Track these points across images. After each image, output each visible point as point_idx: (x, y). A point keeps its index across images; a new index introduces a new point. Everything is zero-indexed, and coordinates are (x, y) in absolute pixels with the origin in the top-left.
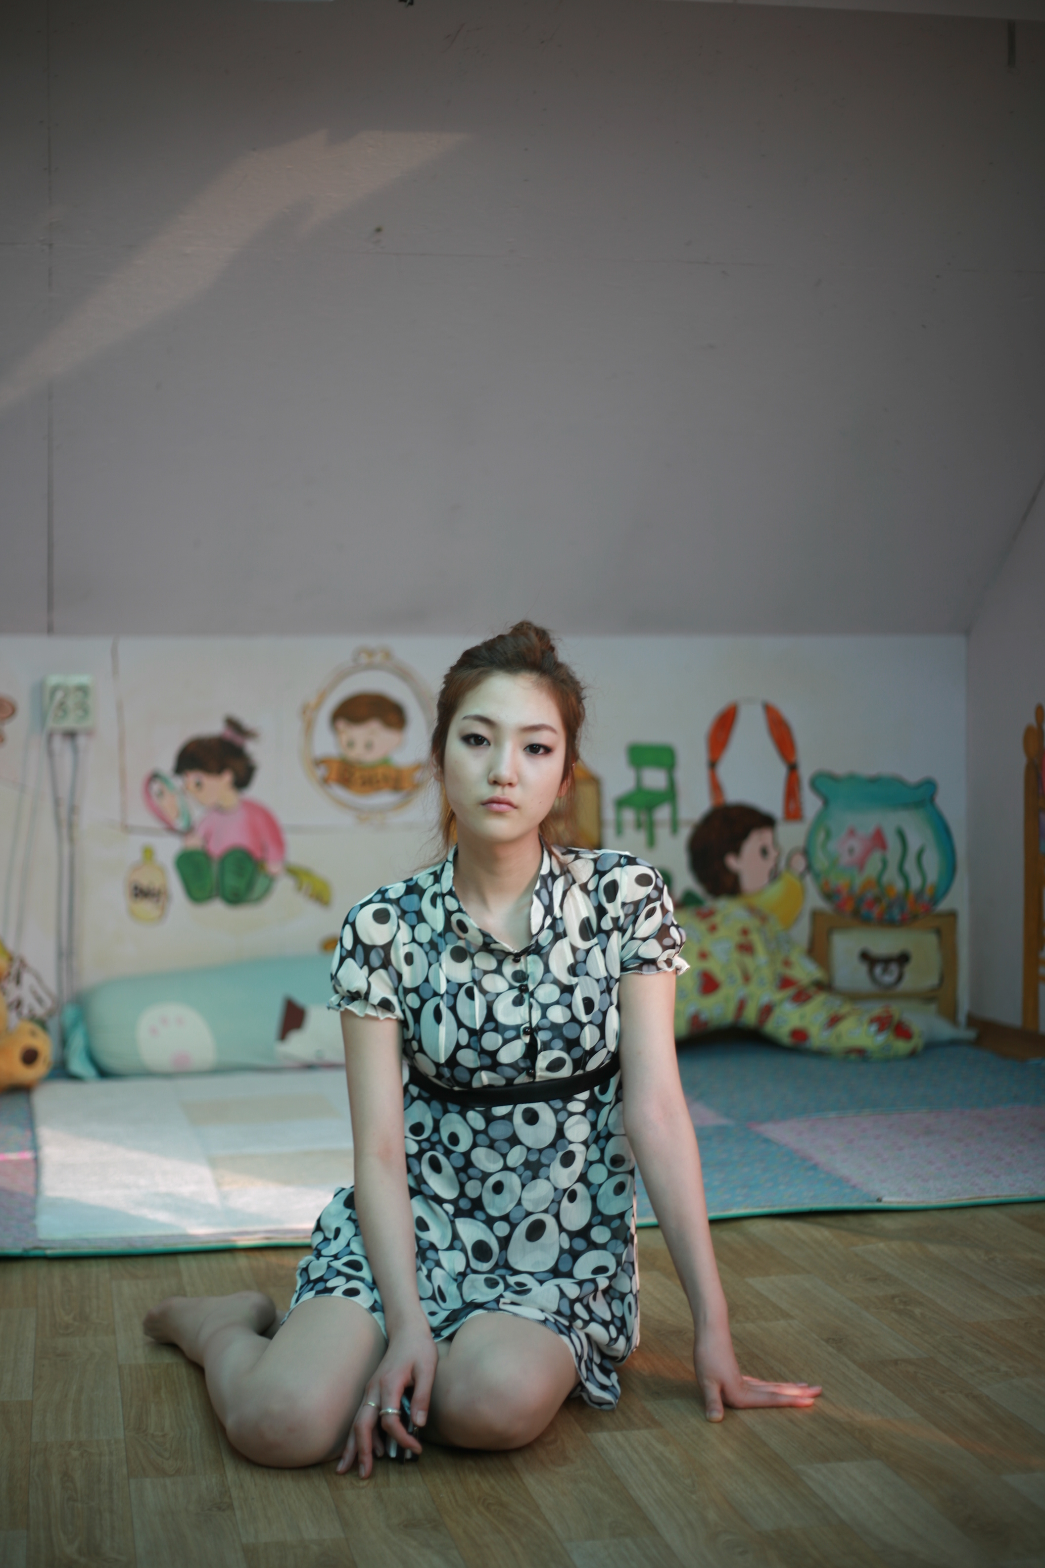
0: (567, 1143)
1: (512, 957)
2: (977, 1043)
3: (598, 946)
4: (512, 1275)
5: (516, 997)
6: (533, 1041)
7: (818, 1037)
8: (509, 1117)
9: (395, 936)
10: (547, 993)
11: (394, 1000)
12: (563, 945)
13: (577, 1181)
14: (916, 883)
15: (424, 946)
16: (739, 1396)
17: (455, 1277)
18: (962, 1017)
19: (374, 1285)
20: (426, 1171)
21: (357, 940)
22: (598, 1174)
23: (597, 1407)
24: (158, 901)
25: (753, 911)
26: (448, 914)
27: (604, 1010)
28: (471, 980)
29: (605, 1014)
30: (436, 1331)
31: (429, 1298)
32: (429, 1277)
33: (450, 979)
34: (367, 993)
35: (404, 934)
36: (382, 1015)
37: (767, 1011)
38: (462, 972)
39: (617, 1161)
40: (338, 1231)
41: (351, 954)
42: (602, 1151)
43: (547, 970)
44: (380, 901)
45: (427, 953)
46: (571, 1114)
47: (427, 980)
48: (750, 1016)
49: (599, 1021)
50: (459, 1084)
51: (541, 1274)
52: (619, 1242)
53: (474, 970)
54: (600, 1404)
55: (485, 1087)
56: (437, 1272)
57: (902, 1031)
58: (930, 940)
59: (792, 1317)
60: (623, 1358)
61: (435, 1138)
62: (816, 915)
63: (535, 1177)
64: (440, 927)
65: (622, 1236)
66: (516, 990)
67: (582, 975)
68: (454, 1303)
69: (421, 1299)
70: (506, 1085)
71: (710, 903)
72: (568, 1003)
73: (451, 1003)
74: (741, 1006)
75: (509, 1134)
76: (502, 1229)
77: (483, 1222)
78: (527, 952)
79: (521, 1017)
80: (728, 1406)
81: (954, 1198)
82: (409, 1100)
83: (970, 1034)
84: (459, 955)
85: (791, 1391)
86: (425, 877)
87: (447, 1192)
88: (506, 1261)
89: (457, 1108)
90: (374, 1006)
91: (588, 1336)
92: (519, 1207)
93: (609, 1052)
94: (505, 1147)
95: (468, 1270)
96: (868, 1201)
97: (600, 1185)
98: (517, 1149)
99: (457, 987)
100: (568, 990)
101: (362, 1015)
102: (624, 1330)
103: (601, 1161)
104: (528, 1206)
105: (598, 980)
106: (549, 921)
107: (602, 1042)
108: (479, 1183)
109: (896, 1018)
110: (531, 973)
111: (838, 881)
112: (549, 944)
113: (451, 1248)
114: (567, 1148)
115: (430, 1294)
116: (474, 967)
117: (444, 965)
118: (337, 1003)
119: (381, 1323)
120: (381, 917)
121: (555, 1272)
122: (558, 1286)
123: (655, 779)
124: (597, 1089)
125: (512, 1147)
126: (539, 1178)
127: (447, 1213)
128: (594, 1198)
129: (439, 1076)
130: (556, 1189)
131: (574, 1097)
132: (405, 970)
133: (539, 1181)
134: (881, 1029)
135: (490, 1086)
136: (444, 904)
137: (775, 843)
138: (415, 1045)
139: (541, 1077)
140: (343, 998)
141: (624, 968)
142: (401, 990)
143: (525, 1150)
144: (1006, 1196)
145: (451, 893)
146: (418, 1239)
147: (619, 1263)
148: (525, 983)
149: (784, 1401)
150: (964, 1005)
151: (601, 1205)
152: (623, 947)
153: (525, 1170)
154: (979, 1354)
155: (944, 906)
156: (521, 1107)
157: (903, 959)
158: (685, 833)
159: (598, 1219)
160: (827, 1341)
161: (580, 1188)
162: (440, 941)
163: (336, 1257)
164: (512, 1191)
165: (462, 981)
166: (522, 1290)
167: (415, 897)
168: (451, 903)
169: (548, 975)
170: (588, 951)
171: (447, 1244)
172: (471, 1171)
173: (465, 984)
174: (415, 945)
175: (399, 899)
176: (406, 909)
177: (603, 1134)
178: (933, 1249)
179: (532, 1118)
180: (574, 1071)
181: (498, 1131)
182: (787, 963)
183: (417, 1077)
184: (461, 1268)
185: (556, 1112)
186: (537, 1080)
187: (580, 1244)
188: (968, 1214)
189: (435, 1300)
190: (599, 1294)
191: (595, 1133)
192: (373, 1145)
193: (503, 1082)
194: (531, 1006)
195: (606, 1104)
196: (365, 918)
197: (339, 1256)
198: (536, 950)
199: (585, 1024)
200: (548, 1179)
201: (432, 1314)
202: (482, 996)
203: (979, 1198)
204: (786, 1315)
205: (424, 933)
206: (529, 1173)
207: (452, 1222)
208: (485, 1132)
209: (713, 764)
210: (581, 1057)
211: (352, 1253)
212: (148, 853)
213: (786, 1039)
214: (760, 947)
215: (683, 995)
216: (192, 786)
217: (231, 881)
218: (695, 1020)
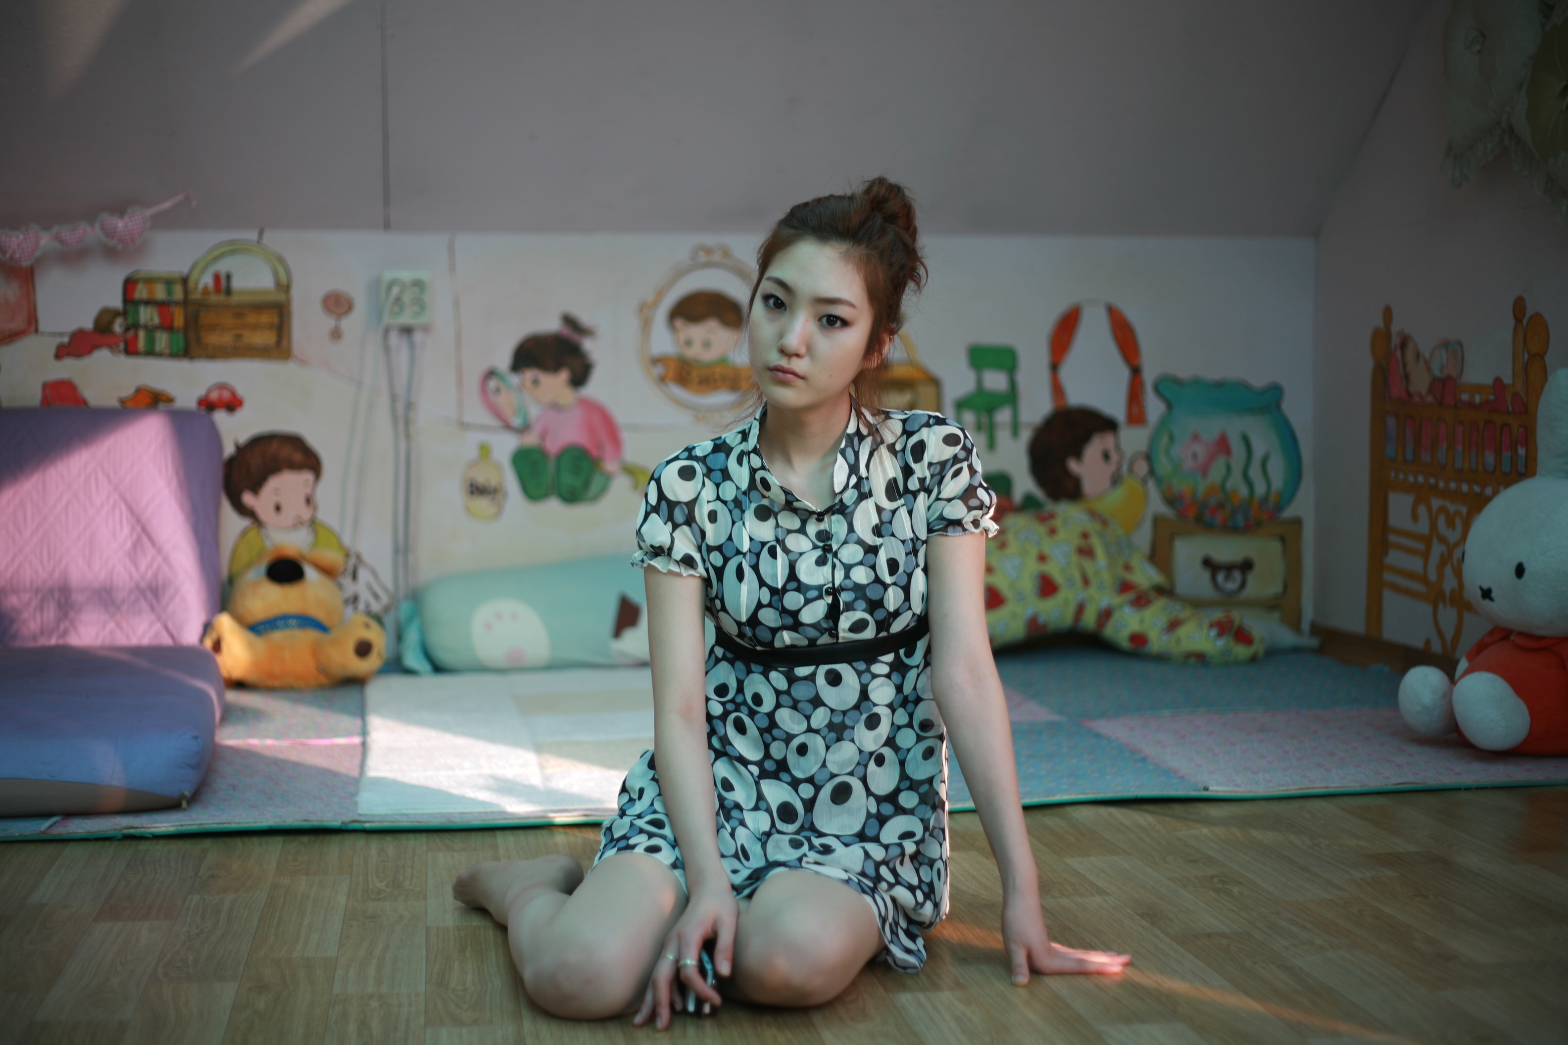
0: (870, 703)
1: (815, 516)
2: (1320, 651)
3: (905, 507)
4: (817, 837)
5: (820, 557)
6: (836, 601)
7: (1157, 641)
8: (812, 678)
9: (700, 493)
10: (851, 553)
11: (697, 557)
12: (868, 505)
13: (885, 744)
14: (1260, 489)
15: (728, 504)
16: (1045, 962)
17: (759, 837)
18: (1306, 626)
19: (675, 844)
20: (731, 732)
21: (661, 496)
22: (906, 739)
23: (901, 970)
24: (493, 499)
25: (1093, 514)
26: (753, 471)
27: (909, 571)
28: (774, 539)
29: (910, 576)
30: (737, 889)
31: (732, 856)
32: (732, 835)
33: (753, 537)
34: (670, 549)
35: (709, 492)
36: (685, 571)
37: (1106, 615)
38: (765, 531)
39: (926, 725)
40: (641, 791)
41: (656, 509)
42: (911, 715)
43: (851, 529)
44: (687, 459)
45: (731, 512)
46: (875, 676)
47: (730, 538)
48: (1089, 620)
49: (904, 582)
50: (761, 643)
51: (847, 837)
52: (929, 808)
53: (777, 529)
54: (905, 968)
55: (787, 647)
56: (741, 831)
57: (1242, 636)
58: (1275, 547)
59: (1107, 894)
60: (931, 924)
61: (739, 699)
62: (1157, 521)
63: (839, 739)
64: (744, 486)
65: (932, 801)
66: (820, 549)
67: (887, 536)
68: (756, 862)
69: (723, 856)
70: (809, 646)
71: (1050, 506)
72: (872, 563)
73: (754, 561)
74: (1080, 609)
75: (812, 695)
76: (807, 791)
77: (788, 784)
78: (831, 511)
79: (824, 577)
80: (1035, 971)
81: (1282, 788)
82: (712, 661)
83: (1314, 642)
84: (763, 514)
85: (1099, 959)
86: (732, 437)
87: (753, 754)
88: (812, 823)
89: (761, 668)
90: (676, 561)
91: (894, 900)
92: (824, 769)
93: (914, 614)
94: (808, 707)
95: (774, 830)
96: (1195, 790)
97: (909, 750)
98: (820, 711)
99: (760, 545)
100: (873, 550)
101: (665, 571)
102: (932, 896)
103: (910, 725)
104: (832, 768)
105: (903, 542)
106: (854, 480)
107: (907, 604)
108: (784, 745)
109: (1237, 622)
110: (835, 532)
111: (1181, 485)
112: (854, 503)
113: (756, 808)
114: (871, 710)
115: (733, 852)
116: (777, 526)
117: (747, 524)
118: (641, 559)
119: (682, 880)
120: (687, 474)
121: (861, 837)
122: (863, 848)
123: (995, 381)
124: (902, 652)
125: (815, 708)
126: (843, 740)
127: (752, 774)
128: (902, 763)
129: (741, 635)
130: (859, 752)
131: (878, 659)
132: (709, 527)
133: (843, 742)
134: (1220, 634)
135: (793, 646)
136: (749, 462)
137: (1118, 447)
138: (718, 603)
139: (843, 638)
140: (645, 555)
141: (930, 530)
142: (704, 547)
143: (828, 712)
144: (1336, 787)
145: (755, 451)
146: (721, 799)
147: (926, 828)
148: (829, 543)
149: (1092, 968)
150: (1308, 614)
151: (909, 770)
152: (929, 508)
153: (830, 731)
154: (1295, 929)
155: (1288, 513)
156: (823, 669)
157: (1246, 566)
159: (907, 784)
160: (1141, 916)
161: (887, 752)
162: (744, 499)
163: (639, 816)
164: (816, 753)
165: (765, 540)
166: (827, 850)
167: (722, 455)
168: (756, 461)
169: (852, 535)
170: (894, 512)
171: (752, 805)
172: (775, 732)
173: (768, 542)
174: (719, 503)
175: (705, 457)
176: (712, 467)
177: (911, 698)
178: (1257, 834)
179: (835, 679)
180: (878, 632)
181: (801, 692)
182: (1127, 568)
183: (722, 638)
184: (766, 827)
185: (859, 674)
186: (840, 641)
187: (887, 809)
188: (1296, 804)
189: (739, 859)
190: (907, 859)
191: (901, 696)
192: (674, 700)
193: (806, 643)
194: (834, 566)
195: (912, 667)
196: (670, 476)
197: (642, 815)
198: (841, 509)
199: (889, 585)
200: (852, 741)
201: (735, 872)
202: (784, 554)
203: (1308, 788)
204: (1102, 892)
205: (729, 491)
206: (833, 735)
207: (757, 784)
208: (788, 692)
209: (1054, 367)
210: (885, 618)
211: (655, 812)
212: (485, 450)
213: (1125, 644)
214: (1100, 552)
215: (1021, 597)
216: (528, 383)
217: (567, 479)
218: (1033, 623)
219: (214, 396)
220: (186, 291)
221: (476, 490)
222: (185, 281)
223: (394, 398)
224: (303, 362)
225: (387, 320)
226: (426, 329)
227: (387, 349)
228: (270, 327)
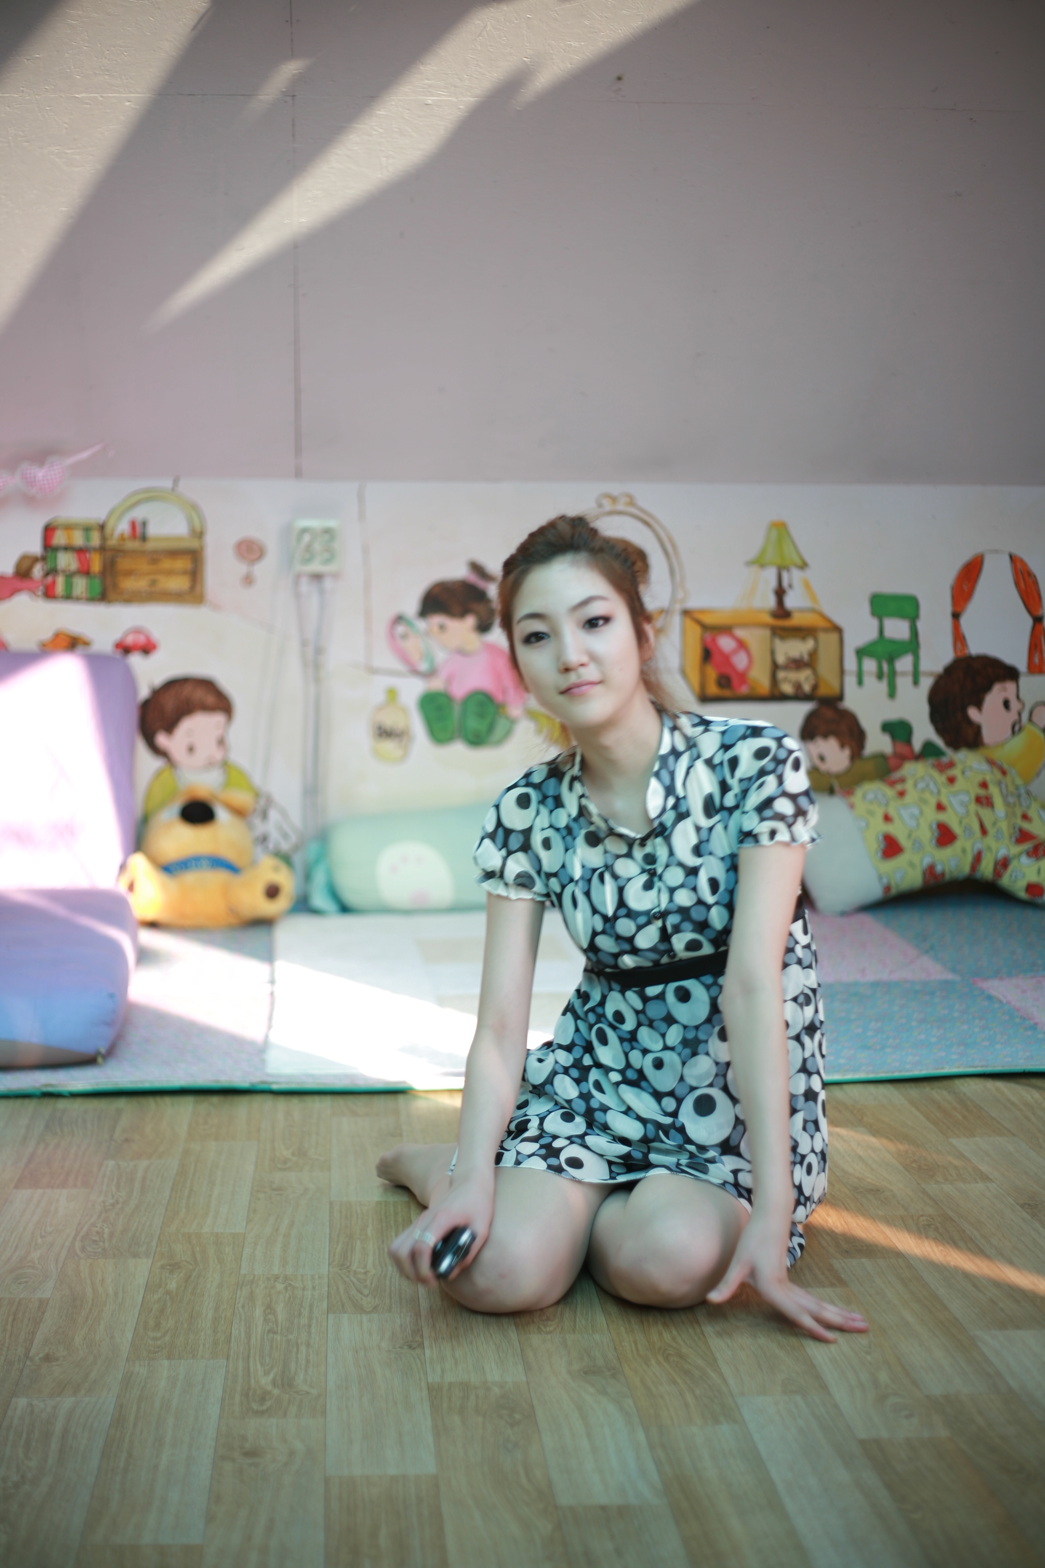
1: (638, 841)
3: (721, 823)
5: (647, 881)
6: (665, 925)
8: (661, 997)
9: (535, 821)
12: (686, 826)
15: (561, 831)
20: (595, 1042)
21: (499, 822)
24: (401, 741)
25: (991, 762)
27: (730, 888)
28: (603, 865)
33: (585, 864)
34: (503, 872)
35: (544, 819)
37: (1004, 864)
38: (595, 857)
41: (492, 836)
43: (671, 852)
44: (525, 785)
45: (563, 839)
47: (564, 866)
48: (986, 869)
49: (726, 901)
53: (606, 855)
59: (991, 1180)
61: (601, 1011)
63: (695, 1054)
64: (574, 812)
66: (646, 873)
67: (706, 855)
70: (654, 966)
71: (950, 754)
72: (693, 885)
73: (586, 889)
74: (978, 858)
75: (664, 1013)
77: (651, 1094)
78: (653, 834)
79: (651, 902)
84: (592, 840)
87: (615, 1062)
89: (618, 987)
92: (682, 1083)
94: (662, 1026)
98: (674, 1028)
99: (590, 873)
100: (692, 872)
104: (692, 1081)
105: (722, 859)
106: (671, 801)
108: (642, 1056)
110: (659, 855)
112: (672, 825)
116: (606, 852)
117: (578, 851)
120: (523, 802)
121: (725, 1147)
123: (898, 629)
125: (669, 1025)
126: (699, 1054)
127: (613, 1082)
130: (717, 1063)
132: (544, 855)
133: (699, 1056)
135: (637, 968)
136: (576, 788)
137: (1018, 695)
139: (682, 956)
142: (542, 874)
143: (681, 1028)
148: (654, 866)
153: (685, 1047)
156: (672, 986)
158: (927, 683)
160: (1023, 1206)
162: (575, 826)
164: (673, 1068)
165: (595, 867)
167: (555, 781)
169: (672, 858)
170: (711, 829)
171: (623, 1108)
172: (635, 1045)
173: (597, 869)
174: (552, 830)
175: (541, 783)
176: (547, 793)
179: (684, 995)
180: (717, 948)
181: (654, 1010)
182: (1025, 817)
185: (708, 987)
186: (680, 959)
193: (646, 964)
194: (660, 890)
196: (509, 802)
198: (661, 832)
199: (711, 906)
200: (707, 1054)
202: (613, 881)
204: (985, 1177)
205: (561, 818)
206: (688, 1051)
208: (644, 1011)
209: (956, 616)
212: (392, 694)
213: (1023, 895)
214: (998, 801)
215: (918, 846)
216: (436, 629)
217: (473, 723)
218: (930, 870)
219: (130, 640)
220: (104, 538)
221: (384, 733)
222: (102, 527)
223: (304, 643)
224: (216, 607)
225: (299, 567)
226: (336, 576)
227: (298, 595)
228: (184, 573)
